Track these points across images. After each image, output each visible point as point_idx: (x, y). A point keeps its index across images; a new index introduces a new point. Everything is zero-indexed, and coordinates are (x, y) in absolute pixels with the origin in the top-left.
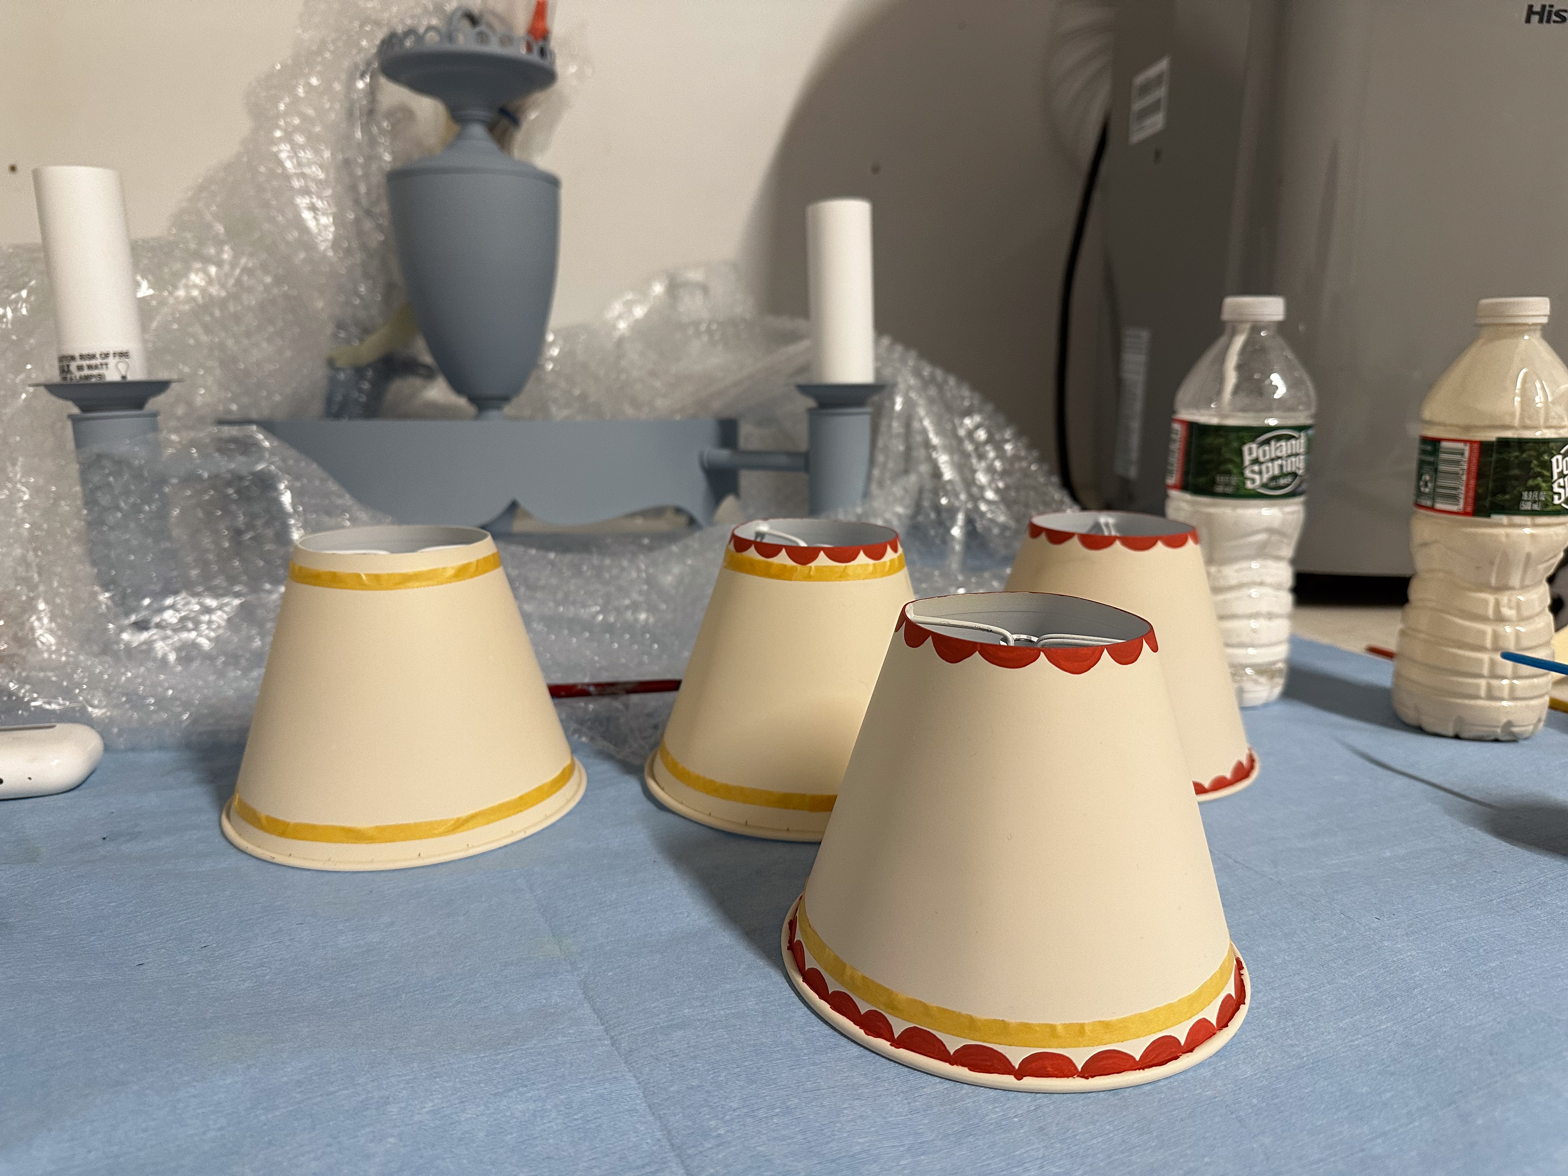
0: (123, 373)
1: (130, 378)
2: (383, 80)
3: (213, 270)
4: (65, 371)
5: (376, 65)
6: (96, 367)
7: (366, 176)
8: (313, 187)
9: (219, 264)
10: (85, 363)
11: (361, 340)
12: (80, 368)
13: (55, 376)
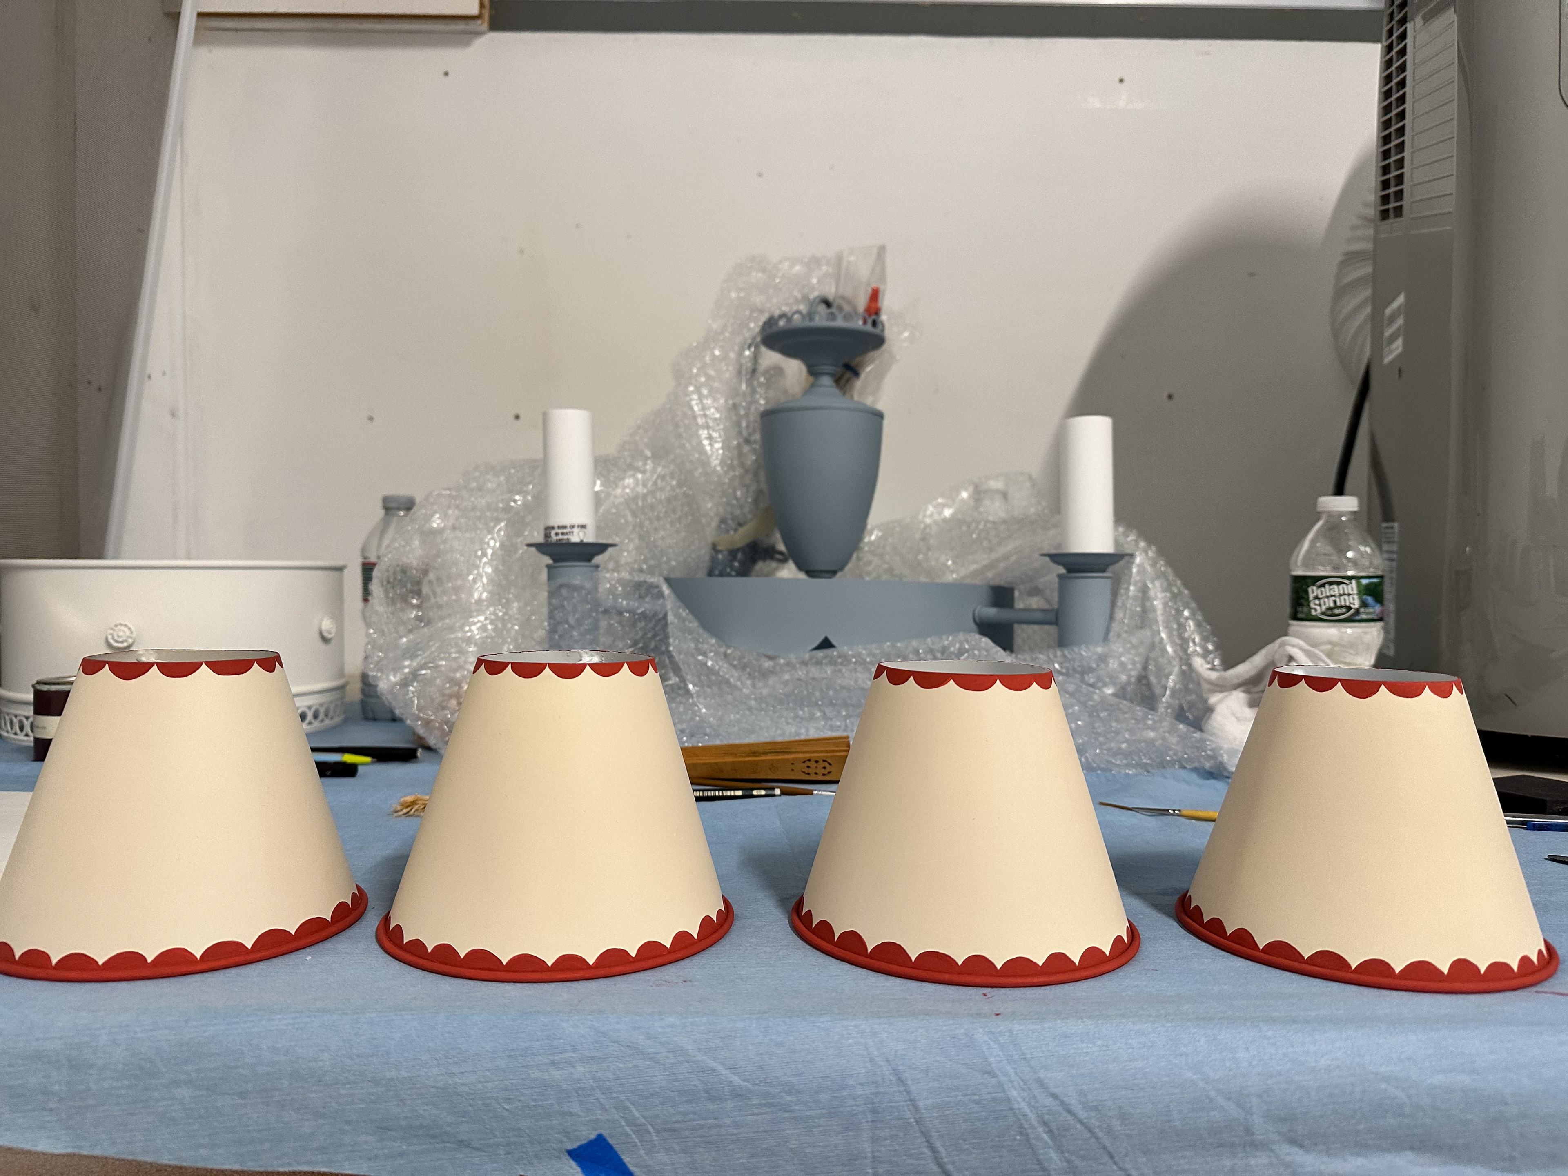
0: (582, 538)
1: (585, 541)
2: (763, 349)
3: (640, 476)
4: (547, 536)
5: (759, 339)
6: (567, 534)
7: (747, 415)
8: (711, 423)
9: (643, 472)
10: (560, 531)
11: (736, 530)
12: (557, 534)
13: (540, 539)
